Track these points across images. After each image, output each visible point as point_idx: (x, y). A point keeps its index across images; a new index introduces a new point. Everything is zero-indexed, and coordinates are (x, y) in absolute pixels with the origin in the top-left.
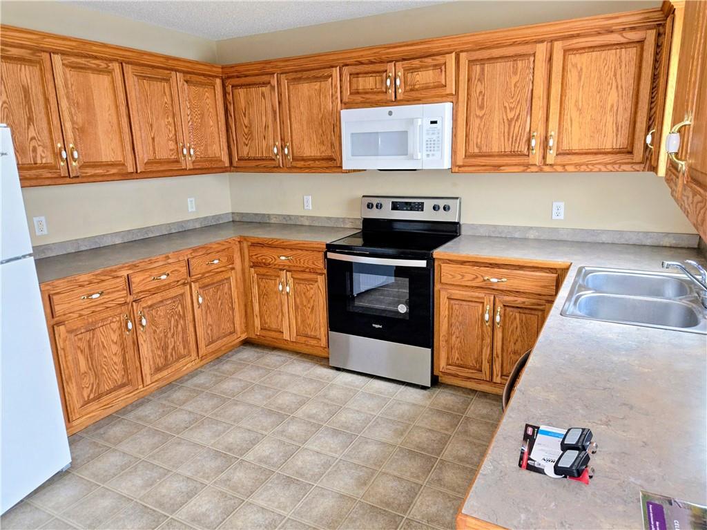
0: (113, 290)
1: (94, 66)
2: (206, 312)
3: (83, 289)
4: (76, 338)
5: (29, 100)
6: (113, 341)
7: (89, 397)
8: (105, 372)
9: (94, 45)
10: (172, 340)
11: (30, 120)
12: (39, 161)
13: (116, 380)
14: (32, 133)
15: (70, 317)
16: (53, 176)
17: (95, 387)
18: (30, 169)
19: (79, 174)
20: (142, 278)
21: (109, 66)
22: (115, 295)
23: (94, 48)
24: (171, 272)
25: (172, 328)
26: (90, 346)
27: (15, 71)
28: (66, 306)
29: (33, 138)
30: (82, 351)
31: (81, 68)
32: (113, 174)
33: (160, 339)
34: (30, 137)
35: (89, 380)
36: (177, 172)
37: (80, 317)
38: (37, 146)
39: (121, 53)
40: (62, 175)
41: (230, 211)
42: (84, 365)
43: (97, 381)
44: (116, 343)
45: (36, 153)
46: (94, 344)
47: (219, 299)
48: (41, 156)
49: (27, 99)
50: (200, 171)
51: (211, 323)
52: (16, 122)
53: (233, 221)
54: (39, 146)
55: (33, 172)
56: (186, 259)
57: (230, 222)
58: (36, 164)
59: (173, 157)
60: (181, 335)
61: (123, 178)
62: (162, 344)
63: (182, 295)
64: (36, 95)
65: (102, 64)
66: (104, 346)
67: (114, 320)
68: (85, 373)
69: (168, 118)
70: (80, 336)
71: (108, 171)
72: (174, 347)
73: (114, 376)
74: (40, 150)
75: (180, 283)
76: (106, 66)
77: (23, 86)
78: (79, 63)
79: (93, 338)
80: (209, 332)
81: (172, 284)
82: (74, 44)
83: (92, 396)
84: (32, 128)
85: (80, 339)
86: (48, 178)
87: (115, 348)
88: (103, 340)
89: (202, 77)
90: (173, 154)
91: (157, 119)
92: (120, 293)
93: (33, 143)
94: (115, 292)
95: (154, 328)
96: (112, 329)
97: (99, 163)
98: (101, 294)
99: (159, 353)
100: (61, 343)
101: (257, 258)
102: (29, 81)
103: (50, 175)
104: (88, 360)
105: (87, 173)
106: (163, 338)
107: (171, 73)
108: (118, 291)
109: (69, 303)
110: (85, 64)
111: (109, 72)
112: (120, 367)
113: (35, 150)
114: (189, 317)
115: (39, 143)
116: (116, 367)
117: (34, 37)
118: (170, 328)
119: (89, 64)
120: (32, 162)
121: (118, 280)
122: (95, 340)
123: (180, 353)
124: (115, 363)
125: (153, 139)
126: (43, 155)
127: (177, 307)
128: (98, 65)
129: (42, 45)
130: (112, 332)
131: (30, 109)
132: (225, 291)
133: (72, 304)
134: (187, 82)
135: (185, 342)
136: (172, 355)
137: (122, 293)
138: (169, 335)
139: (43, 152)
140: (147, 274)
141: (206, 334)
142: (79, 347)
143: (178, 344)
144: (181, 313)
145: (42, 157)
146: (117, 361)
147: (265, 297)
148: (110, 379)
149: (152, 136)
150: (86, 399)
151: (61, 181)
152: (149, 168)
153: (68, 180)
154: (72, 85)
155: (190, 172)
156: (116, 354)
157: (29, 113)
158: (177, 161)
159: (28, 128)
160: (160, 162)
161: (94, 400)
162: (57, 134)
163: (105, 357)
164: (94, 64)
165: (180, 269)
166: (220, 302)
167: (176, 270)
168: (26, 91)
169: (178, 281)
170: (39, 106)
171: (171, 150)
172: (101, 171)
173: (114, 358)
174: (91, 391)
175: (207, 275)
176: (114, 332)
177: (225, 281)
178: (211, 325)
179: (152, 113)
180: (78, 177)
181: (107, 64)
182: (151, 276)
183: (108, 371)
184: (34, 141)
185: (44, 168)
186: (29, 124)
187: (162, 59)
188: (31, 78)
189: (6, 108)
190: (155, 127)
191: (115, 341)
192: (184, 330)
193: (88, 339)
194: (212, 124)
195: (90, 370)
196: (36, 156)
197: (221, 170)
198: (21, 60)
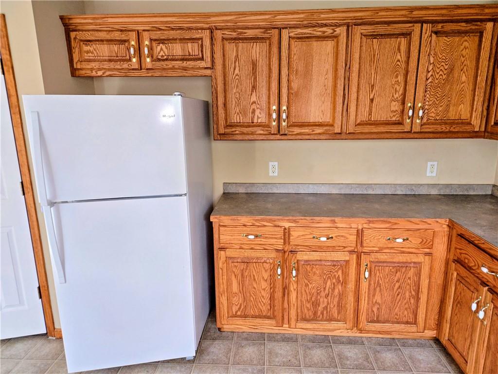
0: (271, 236)
1: (320, 33)
2: (375, 289)
3: (245, 228)
4: (233, 265)
5: (256, 71)
6: (263, 278)
7: (236, 312)
8: (252, 299)
9: (322, 13)
10: (326, 300)
11: (254, 87)
12: (255, 121)
13: (261, 310)
14: (254, 98)
15: (233, 246)
16: (264, 133)
17: (242, 308)
18: (249, 126)
19: (286, 132)
20: (301, 233)
21: (335, 31)
22: (273, 241)
23: (322, 16)
24: (336, 236)
25: (327, 289)
26: (242, 275)
27: (248, 49)
28: (229, 237)
29: (254, 102)
30: (235, 276)
31: (307, 38)
32: (319, 134)
33: (312, 295)
34: (251, 102)
35: (239, 300)
36: (397, 134)
37: (240, 249)
38: (256, 108)
39: (352, 15)
40: (272, 133)
41: (493, 183)
42: (236, 288)
43: (245, 304)
44: (266, 281)
45: (255, 114)
46: (246, 274)
47: (398, 281)
48: (258, 116)
49: (254, 71)
50: (431, 135)
51: (379, 301)
52: (243, 91)
53: (492, 195)
54: (257, 108)
55: (250, 129)
56: (360, 227)
57: (486, 195)
58: (253, 123)
59: (394, 119)
60: (336, 300)
61: (331, 138)
62: (313, 299)
63: (347, 262)
64: (262, 66)
65: (327, 30)
66: (255, 279)
67: (268, 261)
68: (236, 293)
69: (397, 77)
70: (236, 264)
71: (313, 131)
72: (326, 307)
73: (260, 306)
74: (257, 112)
75: (346, 249)
76: (332, 31)
77: (252, 60)
78: (305, 34)
79: (246, 269)
80: (375, 310)
81: (337, 248)
82: (302, 16)
83: (239, 313)
84: (254, 94)
85: (236, 267)
86: (261, 134)
87: (264, 285)
88: (255, 274)
89: (463, 24)
90: (394, 116)
91: (382, 79)
92: (276, 240)
93: (254, 106)
94: (272, 238)
95: (306, 281)
96: (264, 268)
97: (307, 124)
98: (256, 236)
99: (308, 306)
100: (221, 264)
101: (461, 253)
102: (258, 56)
103: (262, 132)
104: (239, 284)
105: (293, 132)
106: (315, 294)
107: (414, 26)
108: (276, 238)
109: (232, 236)
110: (310, 34)
111: (334, 37)
112: (267, 301)
113: (254, 112)
114: (351, 286)
115: (258, 106)
116: (263, 300)
117: (267, 17)
118: (325, 289)
119: (315, 33)
120: (250, 122)
121: (279, 229)
122: (247, 271)
123: (332, 315)
124: (263, 297)
125: (372, 100)
126: (260, 116)
127: (337, 272)
128: (324, 32)
129: (275, 23)
130: (263, 271)
131: (255, 78)
132: (408, 276)
133: (233, 237)
134: (436, 33)
135: (341, 307)
136: (322, 313)
137: (279, 241)
138: (323, 294)
139: (260, 113)
140: (308, 231)
141: (370, 310)
142: (234, 272)
143: (332, 306)
144: (341, 279)
145: (258, 118)
146: (264, 295)
147: (459, 305)
148: (256, 307)
149: (371, 97)
150: (234, 313)
151: (272, 137)
152: (359, 129)
153: (278, 137)
154: (294, 54)
155: (416, 136)
156: (264, 289)
157: (254, 82)
158: (400, 123)
159: (251, 94)
160: (376, 124)
161: (240, 316)
162: (274, 98)
163: (254, 288)
164: (320, 31)
165: (348, 236)
166: (397, 285)
167: (342, 236)
168: (254, 65)
169: (345, 247)
170: (262, 76)
171: (392, 111)
172: (307, 131)
173: (263, 292)
174: (239, 309)
175: (385, 251)
176: (266, 271)
177: (412, 265)
178: (379, 304)
179: (376, 73)
180: (286, 135)
181: (333, 29)
182: (311, 234)
183: (255, 300)
184: (254, 104)
185: (259, 126)
186: (252, 91)
187: (403, 12)
188: (259, 53)
189: (237, 79)
190: (376, 88)
191: (265, 279)
192: (341, 296)
193: (242, 268)
194: (464, 78)
195: (240, 292)
196: (254, 117)
197: (468, 135)
198: (255, 39)
